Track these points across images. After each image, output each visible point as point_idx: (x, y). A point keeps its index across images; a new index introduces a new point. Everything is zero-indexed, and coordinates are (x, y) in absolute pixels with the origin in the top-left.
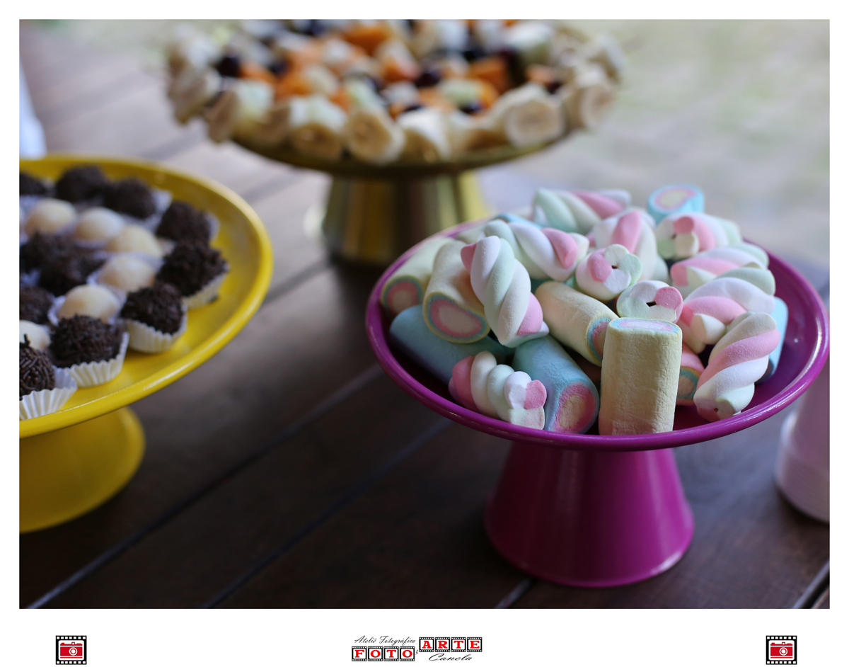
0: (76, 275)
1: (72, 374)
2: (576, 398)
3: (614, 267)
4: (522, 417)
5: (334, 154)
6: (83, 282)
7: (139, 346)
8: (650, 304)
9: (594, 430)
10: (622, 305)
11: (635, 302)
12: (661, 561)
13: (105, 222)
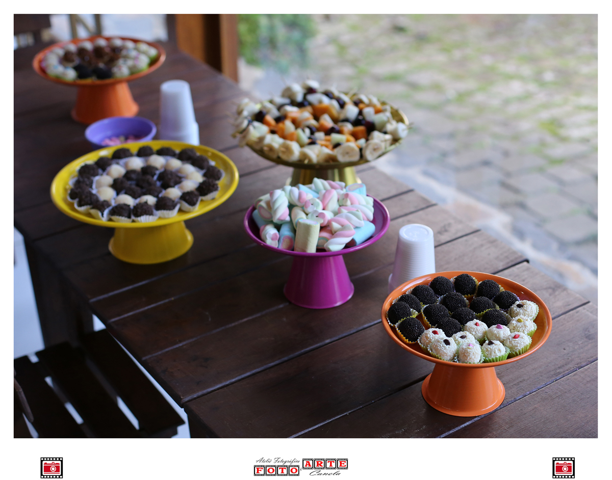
0: (172, 184)
1: (159, 213)
2: (287, 240)
3: (312, 204)
4: (270, 242)
5: (275, 156)
6: (173, 187)
7: (183, 208)
8: (317, 217)
9: (293, 250)
10: (309, 215)
11: (312, 215)
12: (336, 303)
13: (189, 169)
